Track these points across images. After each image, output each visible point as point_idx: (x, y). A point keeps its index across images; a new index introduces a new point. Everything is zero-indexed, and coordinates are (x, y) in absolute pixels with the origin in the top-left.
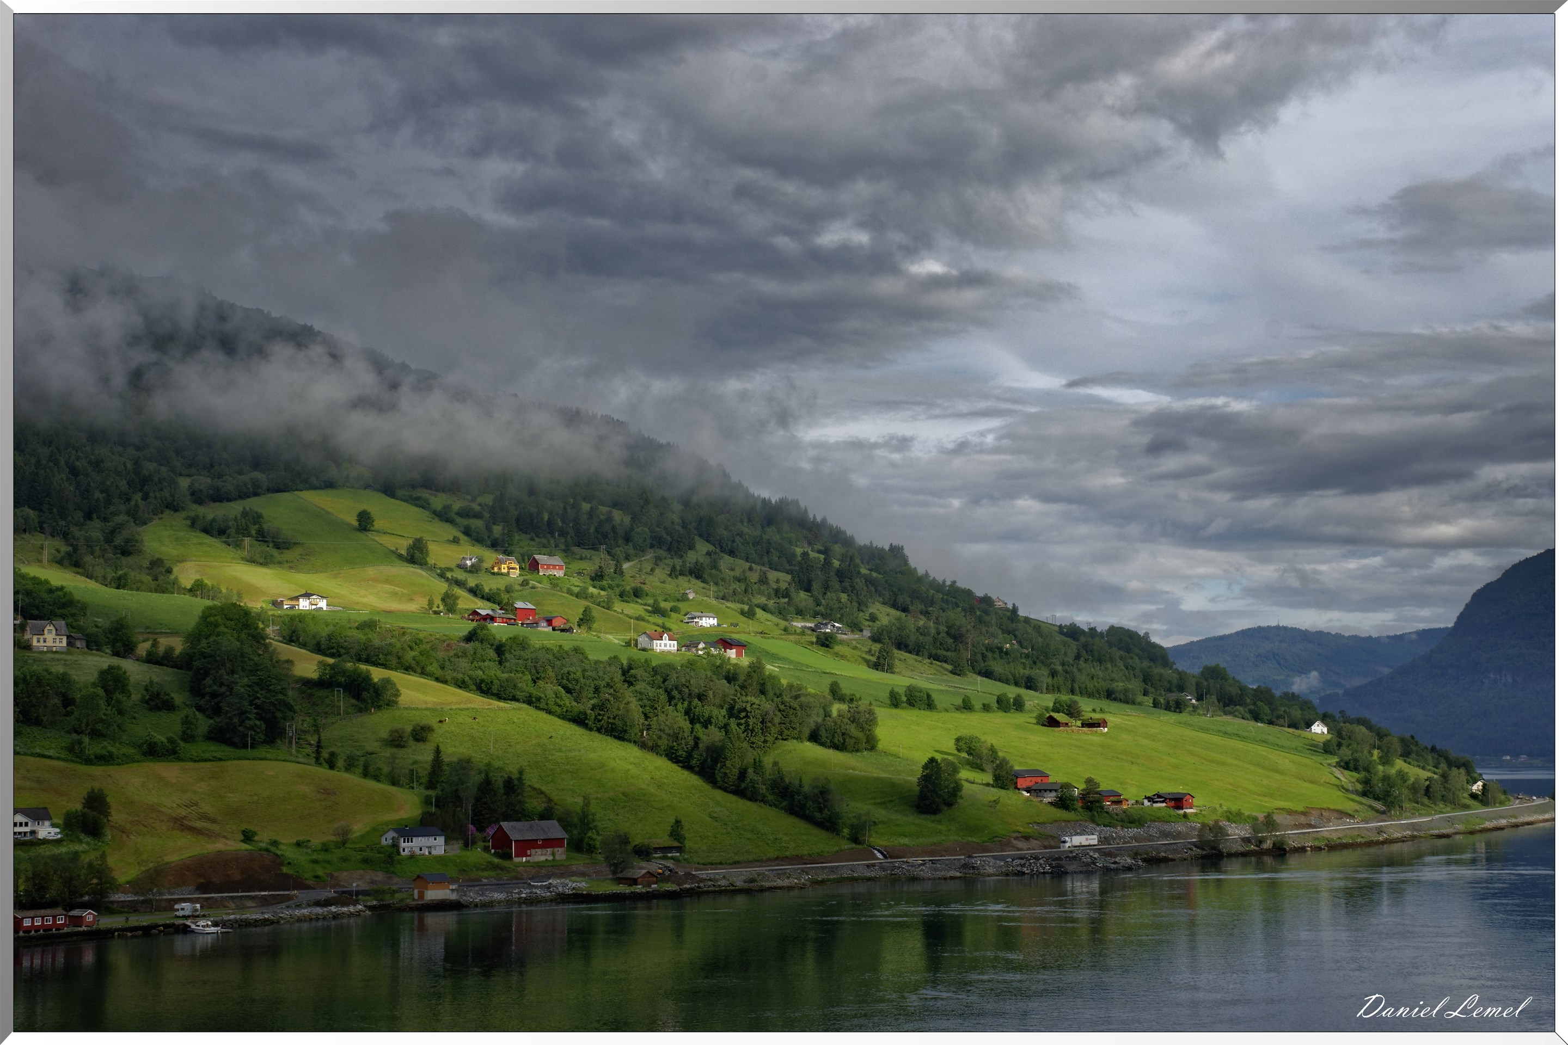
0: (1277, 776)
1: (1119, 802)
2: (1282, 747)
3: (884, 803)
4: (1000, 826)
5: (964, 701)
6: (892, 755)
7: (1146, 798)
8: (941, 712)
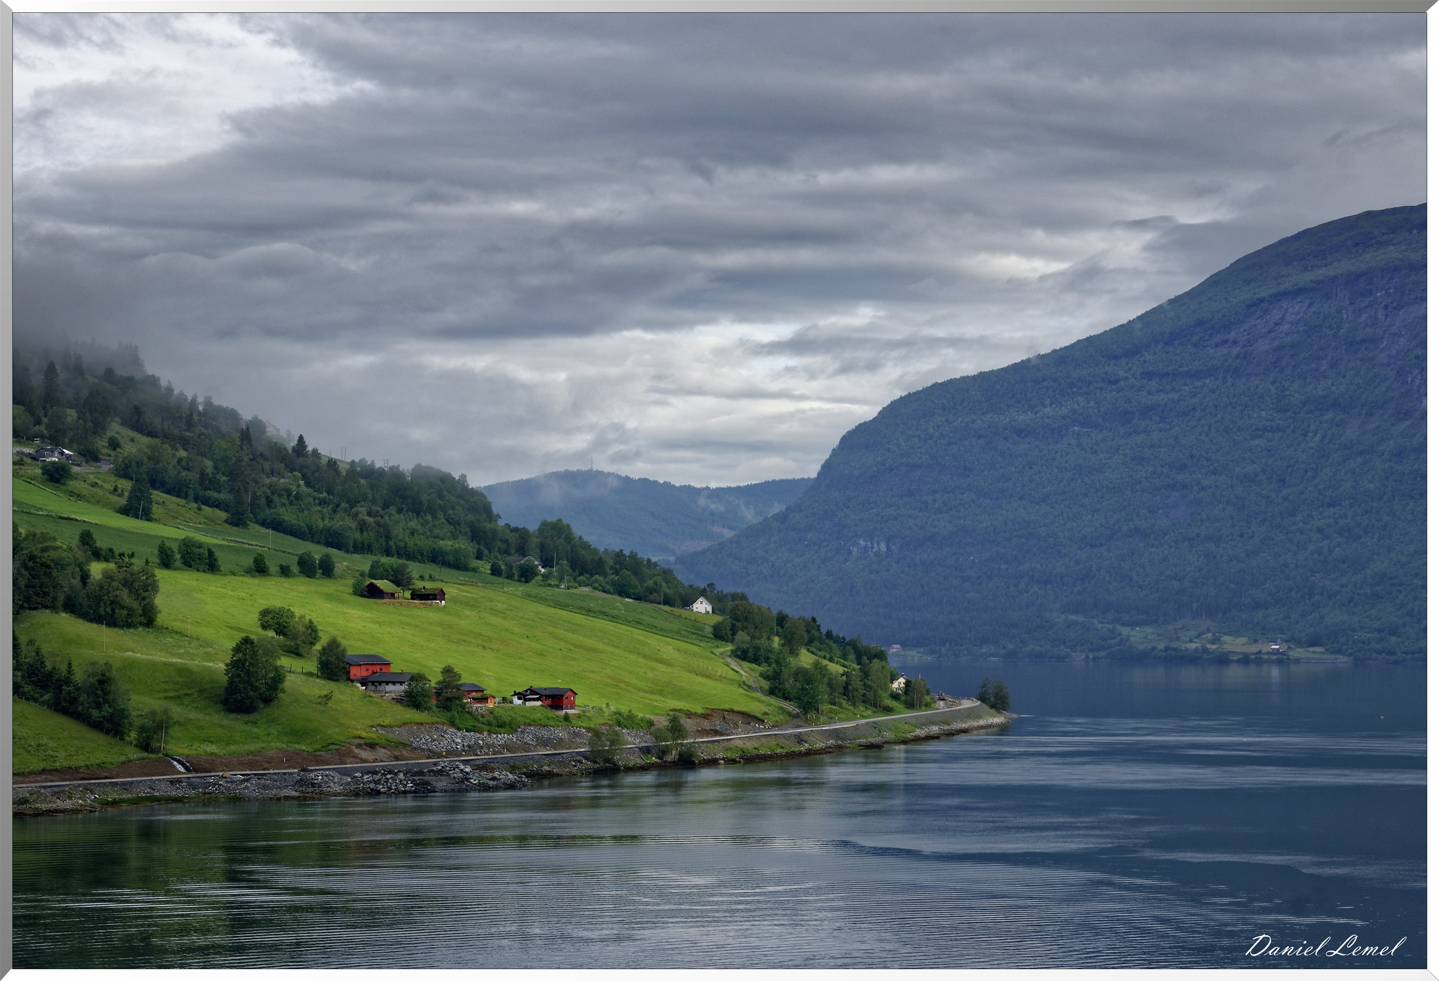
0: (662, 667)
1: (484, 699)
2: (662, 630)
3: (178, 697)
4: (337, 730)
5: (256, 561)
6: (177, 633)
7: (515, 694)
8: (225, 575)
